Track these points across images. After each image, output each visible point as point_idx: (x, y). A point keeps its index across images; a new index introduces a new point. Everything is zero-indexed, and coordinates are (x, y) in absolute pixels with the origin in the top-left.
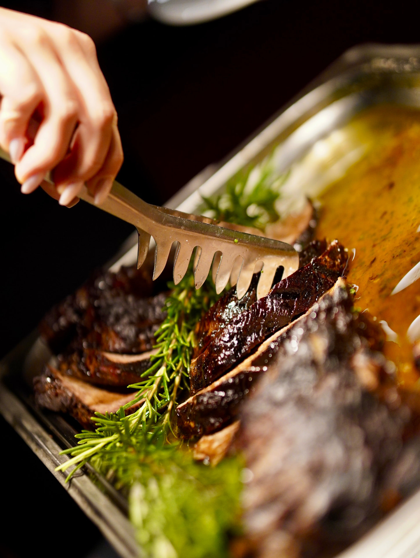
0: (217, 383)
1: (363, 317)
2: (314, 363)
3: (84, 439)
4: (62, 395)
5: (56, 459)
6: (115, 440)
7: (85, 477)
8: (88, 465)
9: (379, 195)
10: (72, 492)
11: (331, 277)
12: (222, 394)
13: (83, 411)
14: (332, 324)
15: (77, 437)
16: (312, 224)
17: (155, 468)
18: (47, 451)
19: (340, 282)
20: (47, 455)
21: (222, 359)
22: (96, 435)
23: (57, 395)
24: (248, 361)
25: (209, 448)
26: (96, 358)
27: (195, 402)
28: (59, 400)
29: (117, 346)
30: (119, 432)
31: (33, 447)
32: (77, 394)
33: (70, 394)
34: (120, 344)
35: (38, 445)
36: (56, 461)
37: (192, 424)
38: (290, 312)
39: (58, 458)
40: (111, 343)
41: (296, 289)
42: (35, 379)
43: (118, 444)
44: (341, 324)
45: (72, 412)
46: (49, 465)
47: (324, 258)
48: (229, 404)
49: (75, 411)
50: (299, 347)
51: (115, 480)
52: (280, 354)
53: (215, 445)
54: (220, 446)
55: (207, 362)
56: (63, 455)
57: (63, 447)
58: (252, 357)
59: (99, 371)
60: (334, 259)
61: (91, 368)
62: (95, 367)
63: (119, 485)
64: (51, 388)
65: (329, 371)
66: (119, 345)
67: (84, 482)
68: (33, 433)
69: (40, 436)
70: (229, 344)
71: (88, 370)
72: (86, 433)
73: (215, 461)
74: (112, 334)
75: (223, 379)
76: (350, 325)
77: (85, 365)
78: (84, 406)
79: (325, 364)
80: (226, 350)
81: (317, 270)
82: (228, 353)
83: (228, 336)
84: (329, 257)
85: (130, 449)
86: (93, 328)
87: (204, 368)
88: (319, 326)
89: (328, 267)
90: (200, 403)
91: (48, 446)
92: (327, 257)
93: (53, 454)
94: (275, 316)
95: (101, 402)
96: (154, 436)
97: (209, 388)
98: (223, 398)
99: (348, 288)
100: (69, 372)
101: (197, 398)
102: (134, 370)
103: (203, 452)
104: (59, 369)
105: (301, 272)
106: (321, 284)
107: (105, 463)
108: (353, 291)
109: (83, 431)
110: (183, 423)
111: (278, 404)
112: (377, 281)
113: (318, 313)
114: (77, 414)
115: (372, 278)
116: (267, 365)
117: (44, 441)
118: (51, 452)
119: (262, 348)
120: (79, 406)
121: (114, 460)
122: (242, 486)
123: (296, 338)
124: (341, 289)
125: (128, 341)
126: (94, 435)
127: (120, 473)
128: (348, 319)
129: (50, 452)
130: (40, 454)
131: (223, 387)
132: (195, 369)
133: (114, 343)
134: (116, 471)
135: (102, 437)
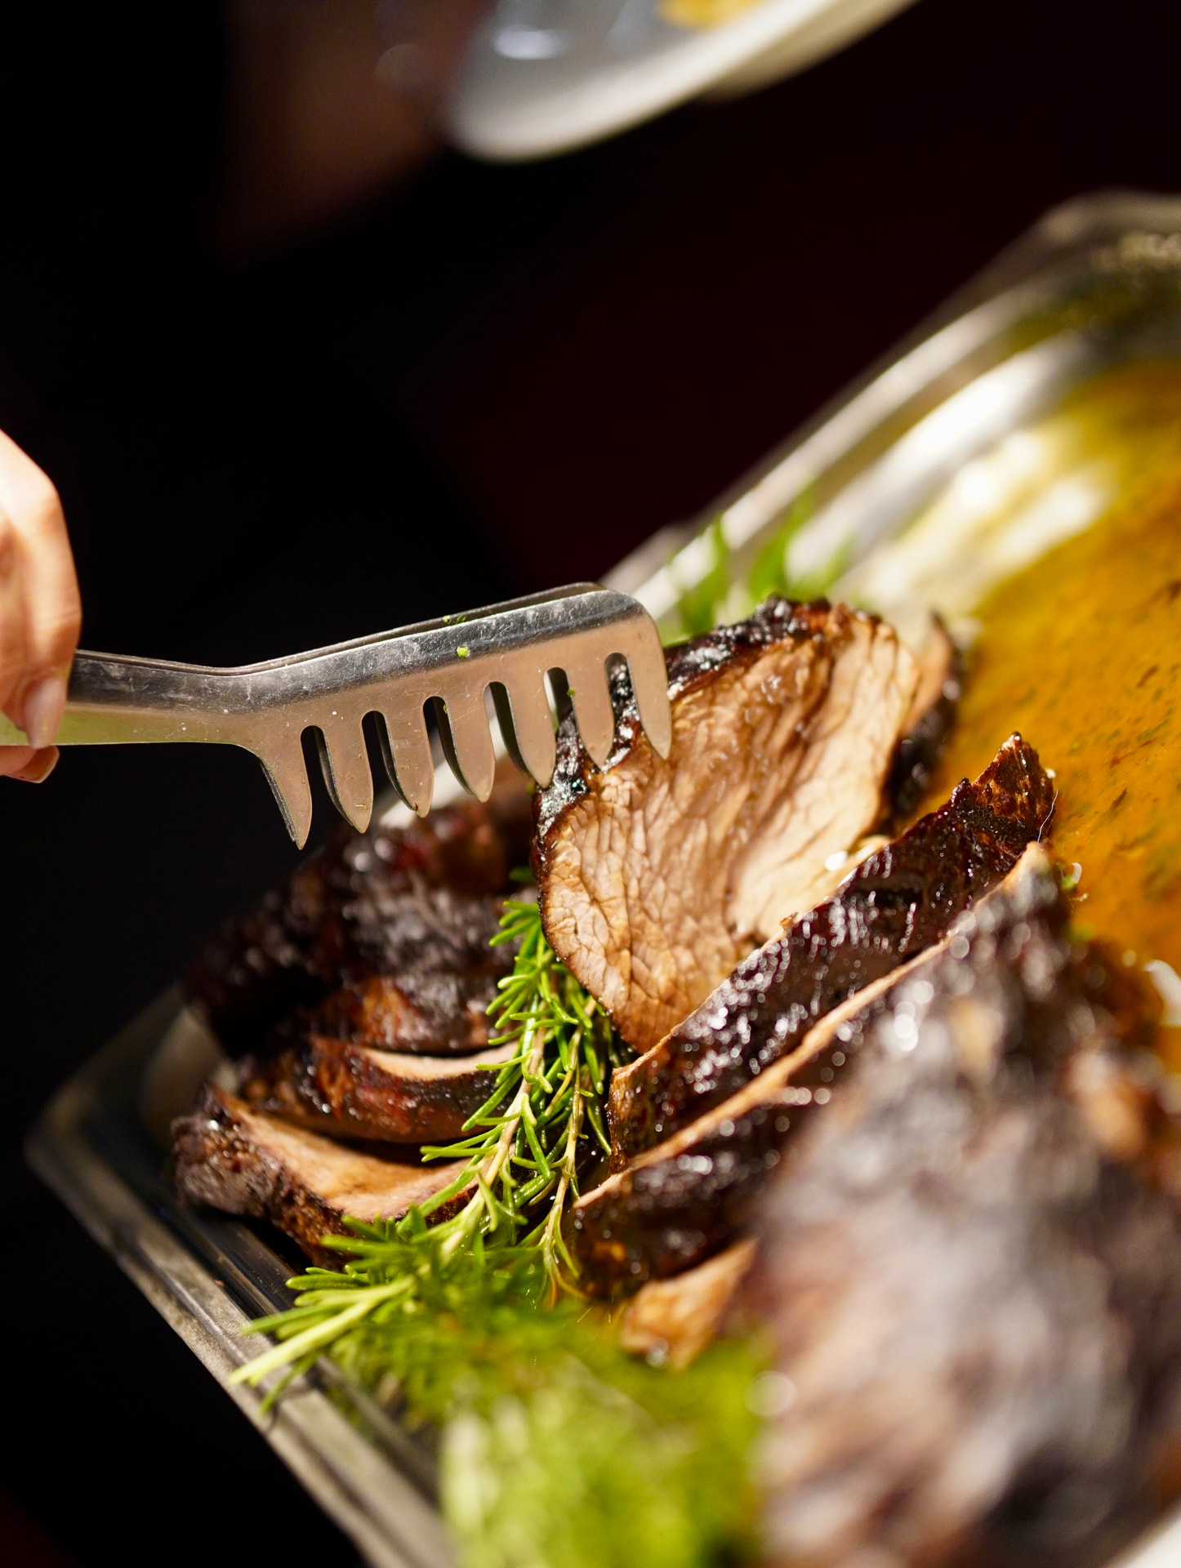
0: (689, 1136)
1: (1099, 953)
2: (960, 1082)
3: (312, 1290)
4: (250, 1166)
5: (234, 1348)
6: (401, 1294)
7: (315, 1399)
8: (325, 1364)
9: (1140, 616)
10: (281, 1441)
11: (1007, 839)
12: (702, 1165)
13: (311, 1212)
14: (1013, 972)
15: (294, 1287)
16: (952, 690)
17: (519, 1372)
18: (210, 1326)
19: (1033, 856)
20: (208, 1335)
21: (707, 1078)
22: (347, 1281)
23: (236, 1168)
24: (776, 1074)
25: (666, 1317)
26: (349, 1067)
27: (628, 1188)
28: (243, 1179)
29: (405, 1033)
30: (409, 1269)
31: (170, 1313)
32: (293, 1165)
33: (275, 1167)
34: (414, 1027)
35: (182, 1306)
36: (234, 1352)
37: (617, 1251)
38: (895, 944)
39: (239, 1343)
40: (388, 1025)
41: (912, 877)
42: (176, 1124)
43: (410, 1307)
44: (1039, 970)
45: (280, 1217)
46: (213, 1362)
47: (986, 786)
48: (723, 1193)
49: (288, 1212)
50: (922, 1034)
51: (399, 1407)
52: (867, 1055)
53: (683, 1310)
54: (697, 1312)
55: (664, 1084)
56: (254, 1335)
57: (253, 1311)
58: (789, 1064)
59: (356, 1104)
60: (1013, 789)
61: (333, 1091)
62: (344, 1091)
63: (414, 1420)
64: (220, 1148)
65: (1007, 1102)
66: (412, 1029)
67: (313, 1412)
68: (168, 1275)
69: (188, 1285)
70: (726, 1037)
71: (325, 1098)
72: (319, 1273)
73: (684, 1355)
74: (393, 998)
75: (705, 1125)
76: (1065, 976)
77: (315, 1083)
78: (311, 1200)
79: (996, 1081)
80: (718, 1053)
81: (967, 821)
82: (722, 1061)
83: (724, 1012)
84: (997, 783)
85: (445, 1321)
86: (338, 982)
87: (653, 1099)
88: (978, 976)
89: (996, 812)
90: (639, 1191)
91: (214, 1312)
92: (992, 783)
93: (225, 1333)
94: (855, 955)
95: (362, 1187)
96: (514, 1286)
97: (666, 1150)
98: (704, 1178)
99: (1055, 873)
100: (272, 1104)
101: (633, 1176)
102: (454, 1098)
103: (649, 1329)
104: (243, 1094)
105: (925, 829)
106: (978, 860)
107: (372, 1360)
108: (1071, 882)
109: (308, 1269)
110: (591, 1248)
111: (860, 1196)
112: (1136, 854)
113: (974, 939)
114: (294, 1220)
115: (1124, 847)
116: (830, 1085)
117: (202, 1295)
118: (220, 1327)
119: (815, 1040)
120: (300, 1200)
121: (399, 1353)
122: (759, 1425)
123: (914, 1009)
124: (1038, 877)
125: (437, 1021)
126: (342, 1281)
127: (417, 1388)
128: (1059, 958)
129: (217, 1328)
130: (188, 1333)
131: (707, 1147)
132: (624, 1099)
133: (398, 1023)
134: (404, 1383)
135: (360, 1285)
